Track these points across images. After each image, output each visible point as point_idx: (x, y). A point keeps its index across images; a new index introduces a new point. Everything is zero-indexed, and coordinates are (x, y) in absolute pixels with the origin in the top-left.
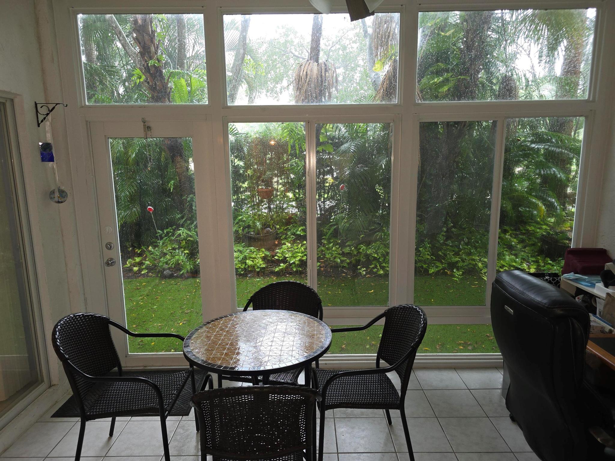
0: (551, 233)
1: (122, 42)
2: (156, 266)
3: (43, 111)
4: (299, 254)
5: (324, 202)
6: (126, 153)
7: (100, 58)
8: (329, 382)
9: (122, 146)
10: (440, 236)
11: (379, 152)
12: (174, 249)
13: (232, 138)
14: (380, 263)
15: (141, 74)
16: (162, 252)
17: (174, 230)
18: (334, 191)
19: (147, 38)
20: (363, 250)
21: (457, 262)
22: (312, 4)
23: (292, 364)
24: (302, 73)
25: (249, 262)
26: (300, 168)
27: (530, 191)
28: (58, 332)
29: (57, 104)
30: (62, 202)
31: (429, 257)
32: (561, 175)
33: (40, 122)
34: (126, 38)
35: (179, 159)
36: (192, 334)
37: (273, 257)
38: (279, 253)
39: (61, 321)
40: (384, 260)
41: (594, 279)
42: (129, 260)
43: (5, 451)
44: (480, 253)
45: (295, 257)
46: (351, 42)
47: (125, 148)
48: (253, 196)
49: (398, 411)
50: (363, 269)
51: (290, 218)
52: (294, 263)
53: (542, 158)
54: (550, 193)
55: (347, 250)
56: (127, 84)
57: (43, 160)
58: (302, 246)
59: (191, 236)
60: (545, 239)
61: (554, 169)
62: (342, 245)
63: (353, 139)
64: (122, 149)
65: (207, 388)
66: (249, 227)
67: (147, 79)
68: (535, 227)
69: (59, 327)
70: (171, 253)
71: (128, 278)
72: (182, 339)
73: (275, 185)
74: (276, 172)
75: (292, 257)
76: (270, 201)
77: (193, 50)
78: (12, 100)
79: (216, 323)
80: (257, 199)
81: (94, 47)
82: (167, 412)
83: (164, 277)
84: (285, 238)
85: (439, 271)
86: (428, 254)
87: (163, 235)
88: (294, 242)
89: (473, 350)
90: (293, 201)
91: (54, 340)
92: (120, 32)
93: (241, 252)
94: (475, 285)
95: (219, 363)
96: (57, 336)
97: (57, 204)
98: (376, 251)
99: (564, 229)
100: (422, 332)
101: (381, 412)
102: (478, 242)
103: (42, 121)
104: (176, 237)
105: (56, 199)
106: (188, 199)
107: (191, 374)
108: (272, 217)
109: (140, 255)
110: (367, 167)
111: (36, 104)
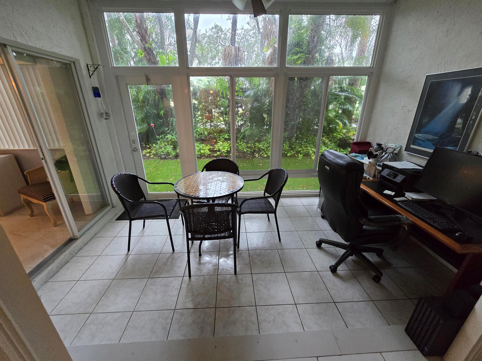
0: (344, 136)
1: (130, 34)
2: (157, 153)
3: (92, 69)
4: (227, 147)
5: (238, 122)
6: (138, 96)
7: (119, 44)
8: (242, 203)
9: (135, 92)
10: (293, 138)
11: (265, 96)
12: (166, 145)
13: (192, 89)
14: (265, 151)
15: (142, 52)
16: (160, 147)
17: (165, 136)
18: (243, 116)
19: (143, 31)
20: (257, 145)
21: (300, 151)
22: (234, 3)
23: (226, 194)
24: (226, 52)
25: (202, 151)
26: (226, 104)
27: (336, 117)
28: (113, 181)
29: (99, 65)
30: (108, 119)
31: (288, 148)
32: (350, 108)
33: (91, 75)
34: (133, 33)
35: (165, 99)
36: (178, 182)
37: (213, 149)
38: (217, 147)
39: (114, 176)
40: (267, 150)
41: (363, 156)
42: (144, 151)
43: (96, 234)
44: (311, 146)
45: (224, 149)
46: (251, 37)
47: (137, 93)
48: (203, 119)
49: (273, 215)
50: (257, 154)
51: (221, 130)
52: (224, 152)
53: (343, 100)
54: (345, 117)
55: (249, 145)
56: (135, 60)
57: (95, 96)
58: (228, 143)
59: (173, 139)
60: (340, 140)
61: (348, 106)
62: (247, 143)
63: (252, 89)
64: (136, 94)
65: (187, 205)
66: (201, 134)
67: (145, 55)
68: (337, 134)
69: (114, 179)
70: (164, 147)
71: (145, 159)
72: (173, 185)
73: (214, 114)
74: (214, 106)
75: (223, 149)
76: (212, 122)
77: (169, 40)
78: (74, 62)
79: (189, 177)
80: (205, 120)
81: (115, 37)
82: (169, 216)
83: (162, 159)
84: (219, 140)
85: (292, 155)
86: (287, 147)
87: (160, 138)
88: (223, 142)
89: (307, 189)
90: (223, 121)
91: (112, 185)
92: (129, 28)
93: (198, 146)
94: (308, 161)
95: (192, 194)
96: (113, 183)
97: (105, 120)
98: (263, 146)
99: (350, 135)
100: (286, 179)
101: (265, 215)
102: (310, 141)
103: (92, 75)
104: (166, 139)
105: (105, 117)
106: (171, 120)
107: (179, 201)
108: (212, 129)
109: (149, 148)
110: (259, 103)
111: (87, 65)
